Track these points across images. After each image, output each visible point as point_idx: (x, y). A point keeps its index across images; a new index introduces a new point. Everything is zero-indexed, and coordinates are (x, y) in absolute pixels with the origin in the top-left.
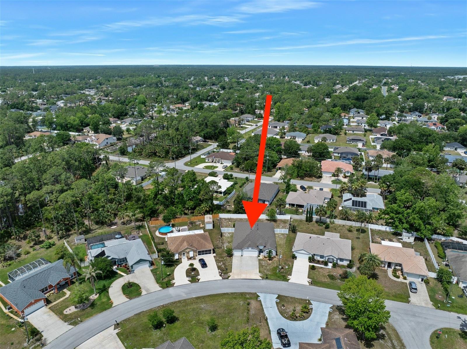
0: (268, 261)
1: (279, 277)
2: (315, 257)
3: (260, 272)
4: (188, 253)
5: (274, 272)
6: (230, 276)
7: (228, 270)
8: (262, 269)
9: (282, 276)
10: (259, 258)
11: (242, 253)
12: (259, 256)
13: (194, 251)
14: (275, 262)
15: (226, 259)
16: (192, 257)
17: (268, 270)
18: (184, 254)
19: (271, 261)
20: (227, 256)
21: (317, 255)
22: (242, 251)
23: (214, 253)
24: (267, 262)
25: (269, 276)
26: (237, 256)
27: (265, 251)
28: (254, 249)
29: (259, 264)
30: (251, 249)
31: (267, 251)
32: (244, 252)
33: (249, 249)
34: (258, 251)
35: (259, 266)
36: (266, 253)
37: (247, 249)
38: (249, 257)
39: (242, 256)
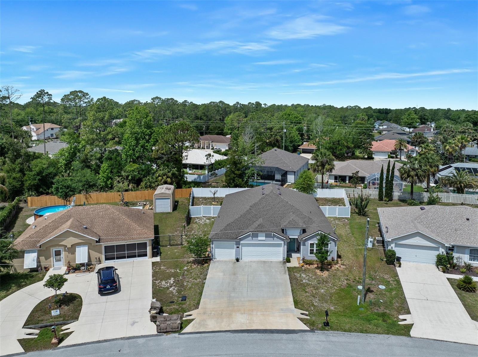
0: (318, 272)
1: (369, 320)
2: (455, 255)
3: (297, 304)
4: (72, 250)
5: (346, 302)
6: (190, 321)
7: (188, 302)
8: (303, 297)
9: (379, 315)
10: (288, 265)
11: (237, 253)
12: (289, 261)
13: (92, 246)
14: (339, 273)
15: (188, 270)
16: (83, 265)
17: (323, 299)
18: (58, 253)
19: (325, 274)
20: (194, 262)
21: (462, 249)
22: (238, 244)
23: (154, 255)
24: (316, 274)
25: (332, 319)
26: (222, 261)
27: (304, 245)
28: (273, 237)
29: (290, 281)
30: (266, 237)
31: (310, 242)
32: (243, 248)
33: (258, 237)
34: (285, 245)
35: (292, 286)
36: (309, 249)
37: (253, 238)
38: (258, 262)
39: (238, 260)
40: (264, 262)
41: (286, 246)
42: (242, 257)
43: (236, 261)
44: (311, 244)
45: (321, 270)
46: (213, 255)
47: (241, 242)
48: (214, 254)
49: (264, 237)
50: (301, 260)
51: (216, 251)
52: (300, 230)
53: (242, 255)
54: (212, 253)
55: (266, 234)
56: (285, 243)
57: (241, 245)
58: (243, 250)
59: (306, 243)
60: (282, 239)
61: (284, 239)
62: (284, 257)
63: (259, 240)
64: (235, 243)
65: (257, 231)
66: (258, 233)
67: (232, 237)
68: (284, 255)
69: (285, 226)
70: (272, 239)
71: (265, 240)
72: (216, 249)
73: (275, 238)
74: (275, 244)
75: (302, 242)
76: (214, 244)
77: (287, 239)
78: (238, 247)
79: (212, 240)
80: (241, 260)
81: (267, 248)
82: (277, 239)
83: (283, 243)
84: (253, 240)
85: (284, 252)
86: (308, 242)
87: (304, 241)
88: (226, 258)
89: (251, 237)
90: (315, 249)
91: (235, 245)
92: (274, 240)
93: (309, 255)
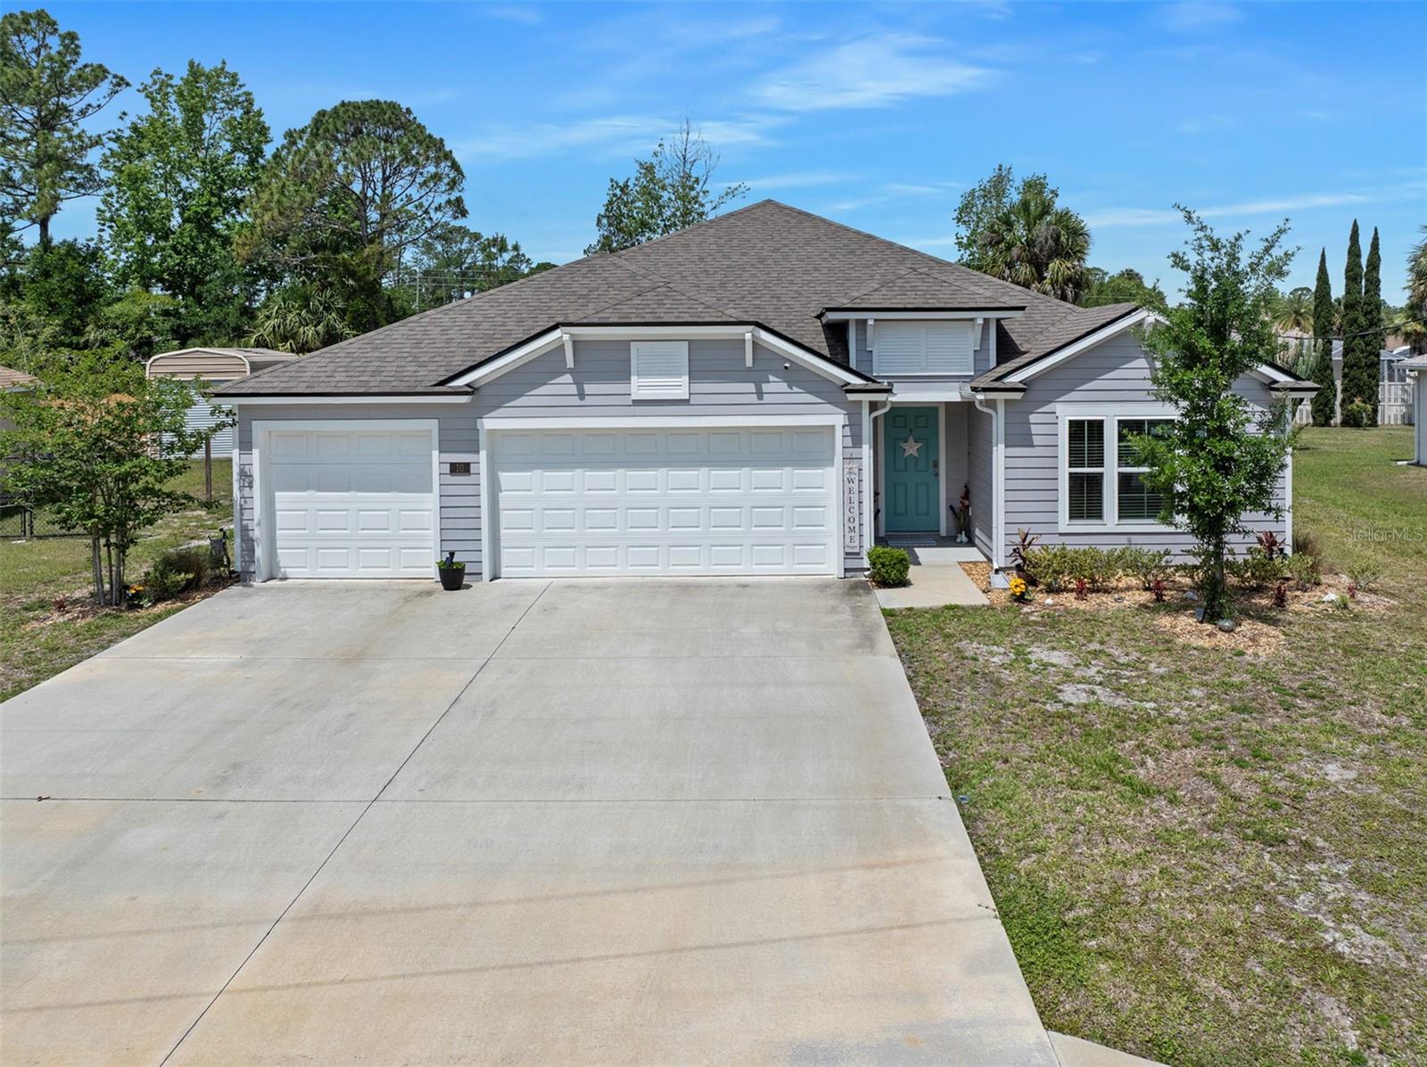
0: (1187, 627)
11: (456, 520)
12: (893, 573)
22: (459, 436)
24: (1165, 645)
27: (1020, 437)
28: (757, 376)
29: (921, 701)
30: (695, 375)
31: (1067, 411)
32: (504, 477)
33: (625, 376)
34: (857, 442)
35: (943, 744)
36: (1065, 470)
37: (588, 388)
38: (627, 590)
39: (453, 576)
41: (866, 451)
42: (504, 561)
43: (438, 585)
44: (1076, 428)
45: (1212, 615)
46: (249, 550)
47: (488, 423)
48: (257, 533)
49: (680, 375)
50: (1001, 573)
51: (278, 513)
52: (979, 331)
53: (502, 538)
54: (241, 523)
55: (693, 344)
56: (861, 425)
57: (483, 454)
58: (504, 493)
59: (1033, 418)
60: (834, 383)
61: (849, 381)
62: (853, 548)
63: (633, 401)
64: (432, 425)
65: (620, 318)
66: (632, 335)
67: (410, 381)
68: (852, 534)
69: (858, 301)
70: (751, 387)
71: (691, 403)
72: (277, 494)
73: (771, 378)
74: (780, 433)
75: (1001, 408)
76: (257, 448)
77: (874, 381)
78: (459, 464)
79: (239, 406)
80: (495, 577)
81: (709, 473)
82: (792, 389)
83: (838, 419)
84: (588, 400)
85: (856, 505)
86: (1054, 413)
87: (1018, 396)
88: (362, 572)
89: (568, 378)
90: (1111, 471)
91: (435, 453)
92: (760, 398)
93: (1064, 522)
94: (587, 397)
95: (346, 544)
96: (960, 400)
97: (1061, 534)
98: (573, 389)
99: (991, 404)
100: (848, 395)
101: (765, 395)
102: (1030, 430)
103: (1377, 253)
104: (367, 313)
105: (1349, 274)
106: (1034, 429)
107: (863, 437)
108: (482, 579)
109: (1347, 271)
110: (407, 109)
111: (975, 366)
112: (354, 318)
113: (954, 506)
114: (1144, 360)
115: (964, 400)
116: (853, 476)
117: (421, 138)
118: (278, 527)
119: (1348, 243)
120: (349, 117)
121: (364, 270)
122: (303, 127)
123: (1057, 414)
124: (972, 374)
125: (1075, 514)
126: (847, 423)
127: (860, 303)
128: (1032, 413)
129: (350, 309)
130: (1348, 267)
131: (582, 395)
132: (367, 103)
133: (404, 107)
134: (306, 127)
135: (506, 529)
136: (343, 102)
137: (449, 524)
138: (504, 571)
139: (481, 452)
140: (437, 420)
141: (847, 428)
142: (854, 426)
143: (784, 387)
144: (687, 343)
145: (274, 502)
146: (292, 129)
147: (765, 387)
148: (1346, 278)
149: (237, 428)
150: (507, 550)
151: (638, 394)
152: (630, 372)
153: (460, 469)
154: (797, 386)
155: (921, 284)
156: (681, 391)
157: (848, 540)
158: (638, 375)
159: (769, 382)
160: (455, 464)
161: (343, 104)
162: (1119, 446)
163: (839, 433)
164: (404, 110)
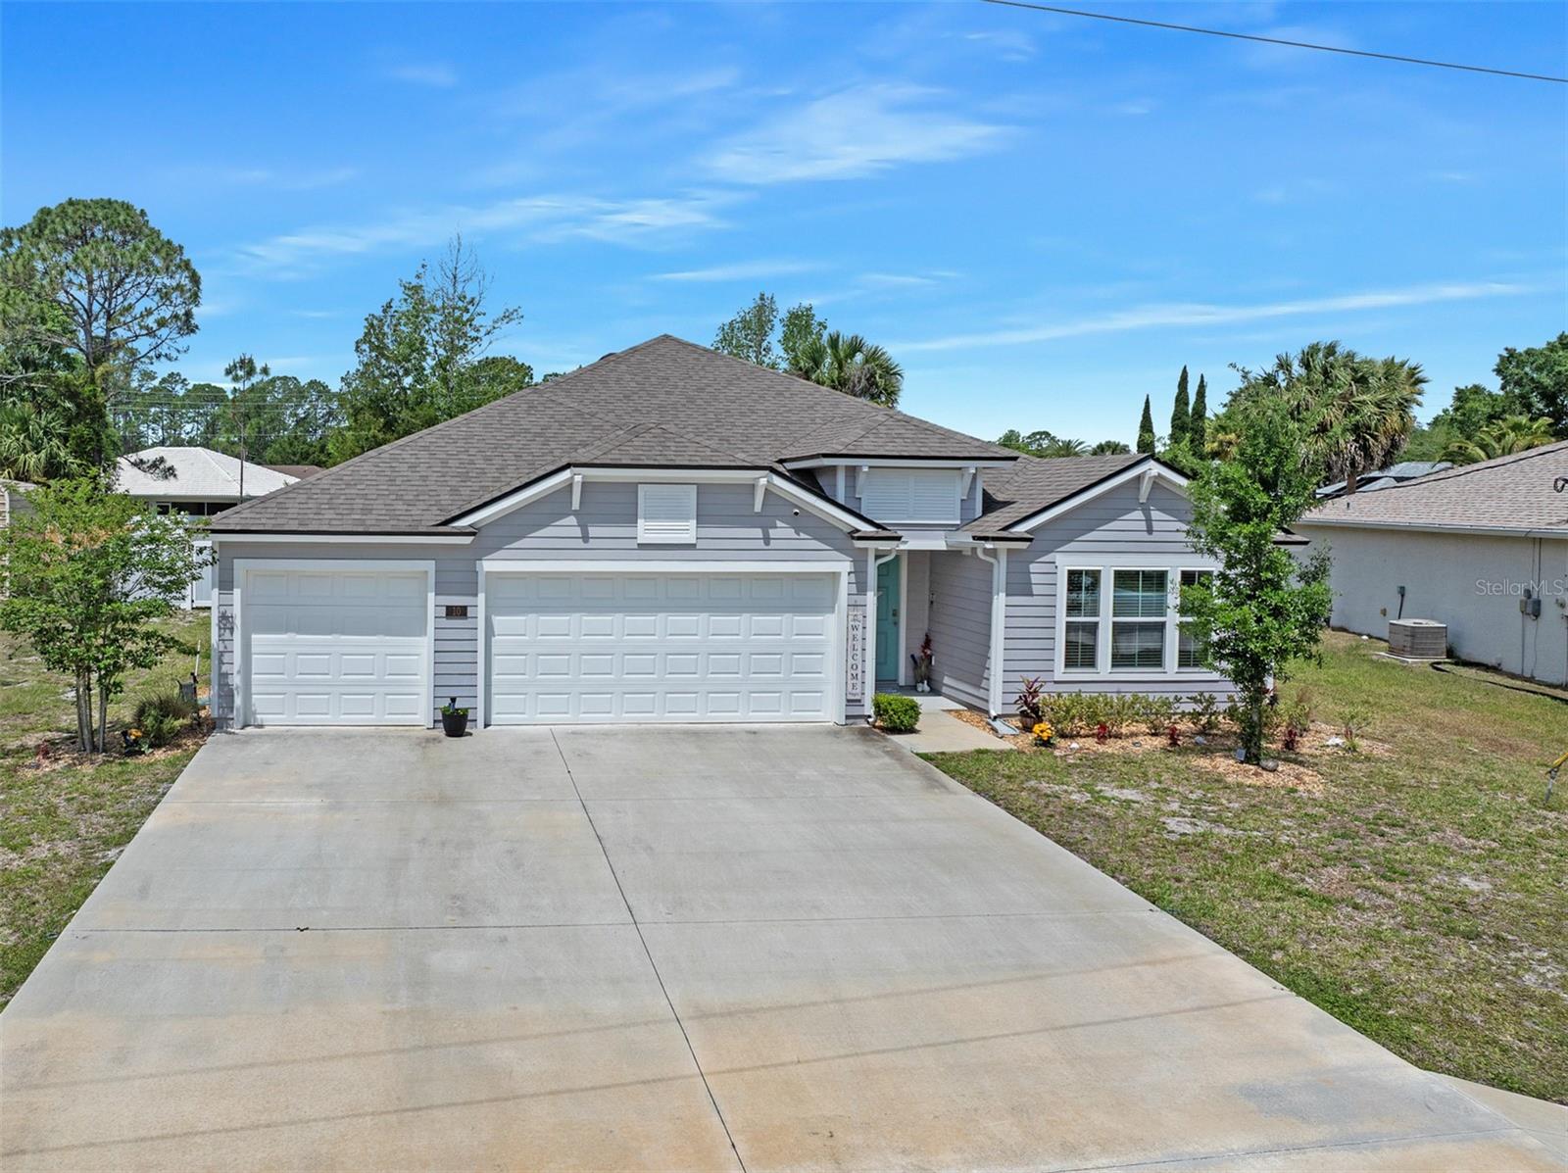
11: (452, 663)
22: (458, 577)
26: (317, 736)
27: (1020, 586)
28: (764, 522)
30: (702, 519)
31: (1066, 561)
32: (497, 620)
33: (632, 519)
34: (861, 588)
36: (1062, 618)
37: (593, 531)
39: (455, 723)
40: (695, 735)
41: (871, 598)
42: (495, 708)
43: (440, 732)
44: (1074, 578)
45: (1252, 759)
46: (227, 695)
47: (488, 565)
48: (236, 680)
49: (687, 519)
50: (998, 720)
51: (254, 657)
52: (968, 480)
53: (493, 683)
54: (220, 668)
55: (702, 488)
56: (866, 572)
57: (481, 597)
58: (497, 637)
59: (1033, 567)
60: (842, 530)
61: (859, 528)
62: (855, 695)
63: (639, 544)
64: (429, 566)
65: (632, 460)
66: (640, 477)
67: (408, 521)
68: (855, 681)
69: (850, 447)
70: (758, 532)
71: (698, 547)
72: (253, 636)
73: (779, 524)
74: (781, 579)
75: (1003, 558)
76: (238, 587)
77: (884, 529)
78: (456, 607)
79: (220, 542)
80: (486, 725)
81: (709, 620)
82: (799, 535)
83: (843, 566)
84: (592, 543)
85: (859, 652)
86: (1054, 563)
87: (1024, 545)
88: (344, 719)
89: (572, 520)
90: (1106, 620)
91: (431, 596)
92: (767, 543)
93: (1060, 670)
94: (591, 540)
95: (328, 690)
96: (945, 548)
97: (1056, 682)
98: (578, 532)
99: (993, 553)
100: (854, 541)
101: (772, 541)
102: (1030, 579)
103: (1203, 402)
104: (91, 439)
105: (1177, 422)
106: (1034, 579)
107: (869, 584)
108: (476, 726)
109: (1174, 419)
110: (142, 211)
111: (961, 516)
112: (78, 445)
113: (916, 656)
114: (1140, 512)
115: (950, 549)
116: (857, 623)
117: (159, 245)
118: (253, 672)
119: (1176, 391)
120: (80, 217)
121: (90, 391)
122: (21, 226)
123: (1057, 564)
124: (958, 522)
125: (1070, 662)
126: (853, 570)
127: (855, 450)
128: (1032, 562)
129: (74, 435)
130: (1175, 415)
131: (586, 538)
132: (96, 202)
133: (138, 208)
134: (25, 227)
135: (498, 674)
136: (70, 199)
137: (443, 669)
138: (495, 718)
139: (479, 595)
140: (434, 562)
141: (852, 575)
142: (859, 573)
143: (791, 533)
144: (695, 486)
145: (251, 645)
146: (9, 229)
147: (772, 533)
148: (1172, 427)
149: (217, 566)
150: (497, 696)
151: (644, 537)
152: (637, 515)
153: (457, 612)
154: (804, 533)
155: (903, 431)
156: (687, 536)
157: (850, 687)
158: (645, 518)
159: (776, 527)
160: (452, 607)
161: (71, 203)
162: (1115, 597)
163: (844, 580)
164: (138, 212)
